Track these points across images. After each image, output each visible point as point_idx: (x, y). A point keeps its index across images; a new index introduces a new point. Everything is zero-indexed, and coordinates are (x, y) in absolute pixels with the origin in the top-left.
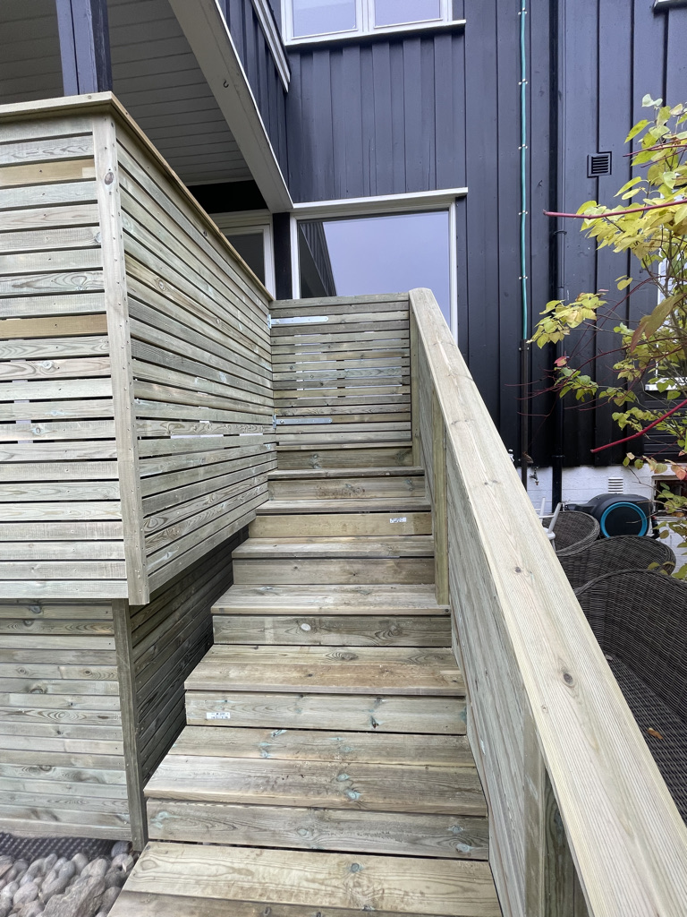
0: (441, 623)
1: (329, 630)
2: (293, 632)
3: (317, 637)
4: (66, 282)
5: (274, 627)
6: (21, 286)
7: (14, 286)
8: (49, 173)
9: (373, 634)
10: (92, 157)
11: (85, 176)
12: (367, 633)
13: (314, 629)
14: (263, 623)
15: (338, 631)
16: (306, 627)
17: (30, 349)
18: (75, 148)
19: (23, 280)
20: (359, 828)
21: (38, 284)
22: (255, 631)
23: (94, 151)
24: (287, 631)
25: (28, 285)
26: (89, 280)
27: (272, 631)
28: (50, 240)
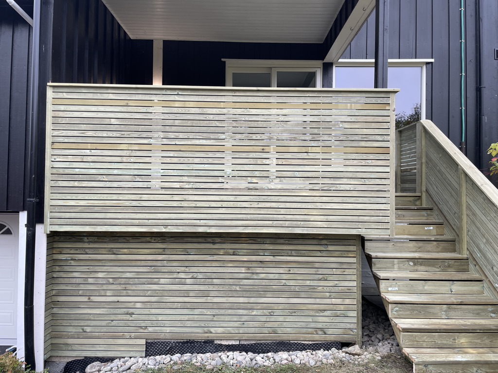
0: (465, 262)
1: (421, 265)
2: (406, 265)
3: (416, 268)
4: (379, 138)
5: (398, 264)
6: (364, 138)
7: (362, 138)
8: (376, 106)
9: (438, 266)
10: (389, 104)
11: (387, 109)
12: (436, 266)
13: (415, 264)
14: (394, 261)
15: (424, 265)
16: (411, 264)
17: (365, 157)
18: (385, 101)
19: (365, 136)
20: (461, 311)
21: (369, 138)
22: (390, 265)
23: (390, 102)
24: (403, 265)
25: (366, 138)
26: (386, 138)
27: (397, 265)
28: (373, 126)
